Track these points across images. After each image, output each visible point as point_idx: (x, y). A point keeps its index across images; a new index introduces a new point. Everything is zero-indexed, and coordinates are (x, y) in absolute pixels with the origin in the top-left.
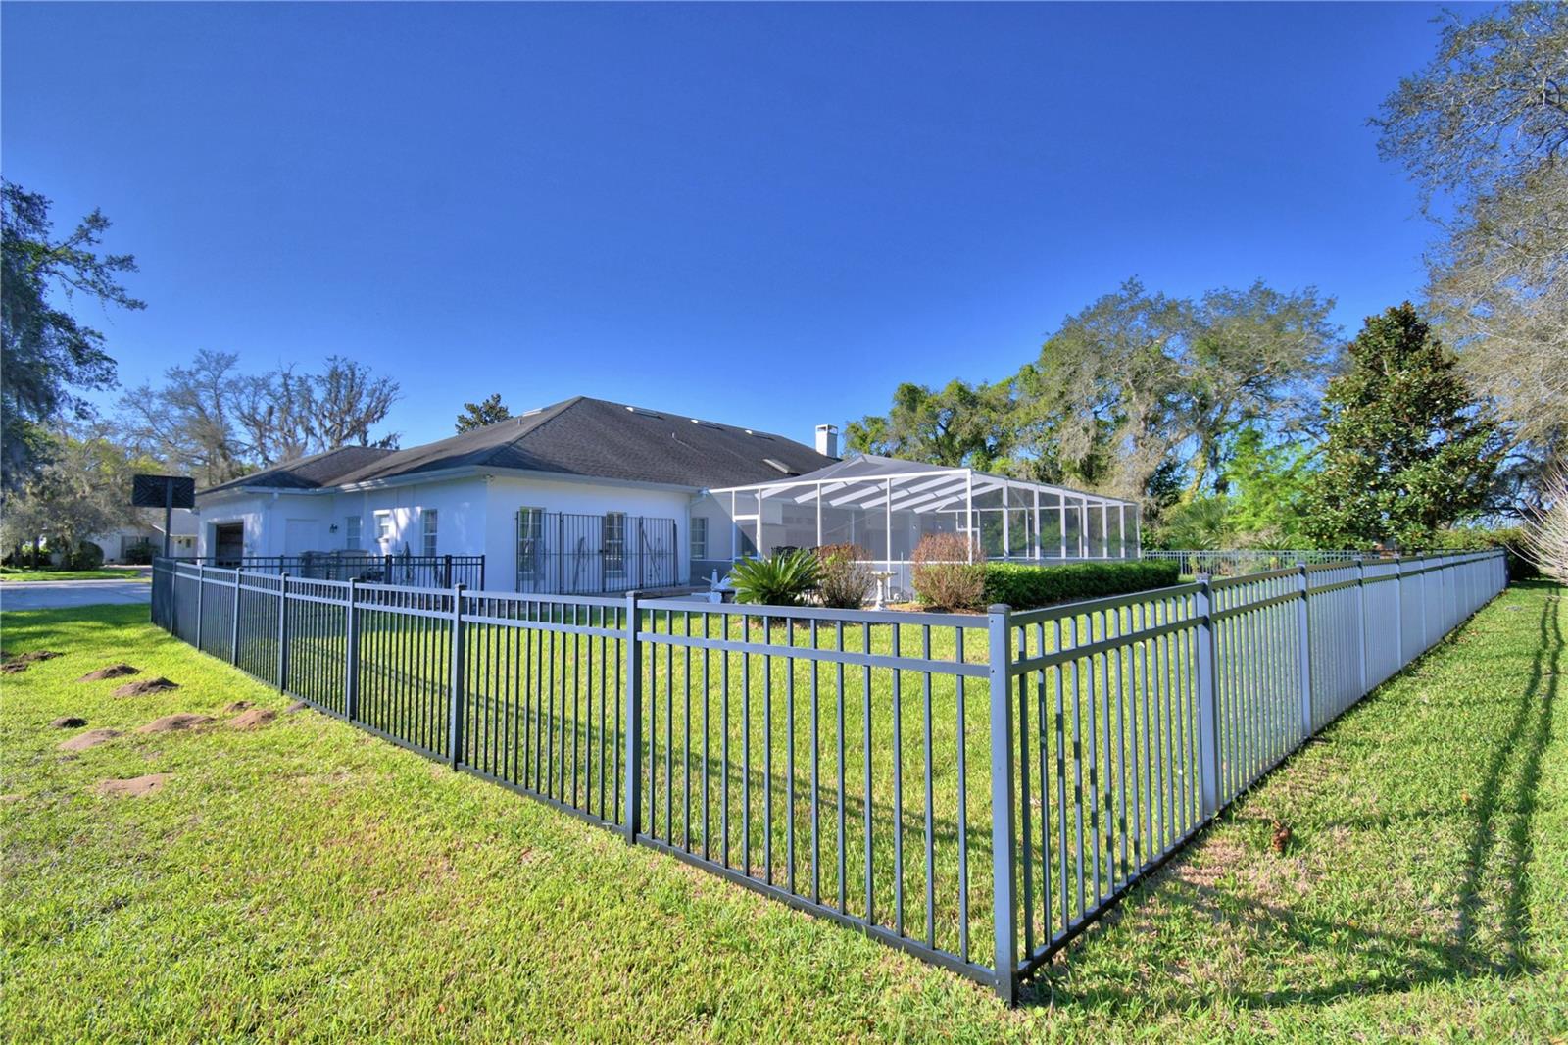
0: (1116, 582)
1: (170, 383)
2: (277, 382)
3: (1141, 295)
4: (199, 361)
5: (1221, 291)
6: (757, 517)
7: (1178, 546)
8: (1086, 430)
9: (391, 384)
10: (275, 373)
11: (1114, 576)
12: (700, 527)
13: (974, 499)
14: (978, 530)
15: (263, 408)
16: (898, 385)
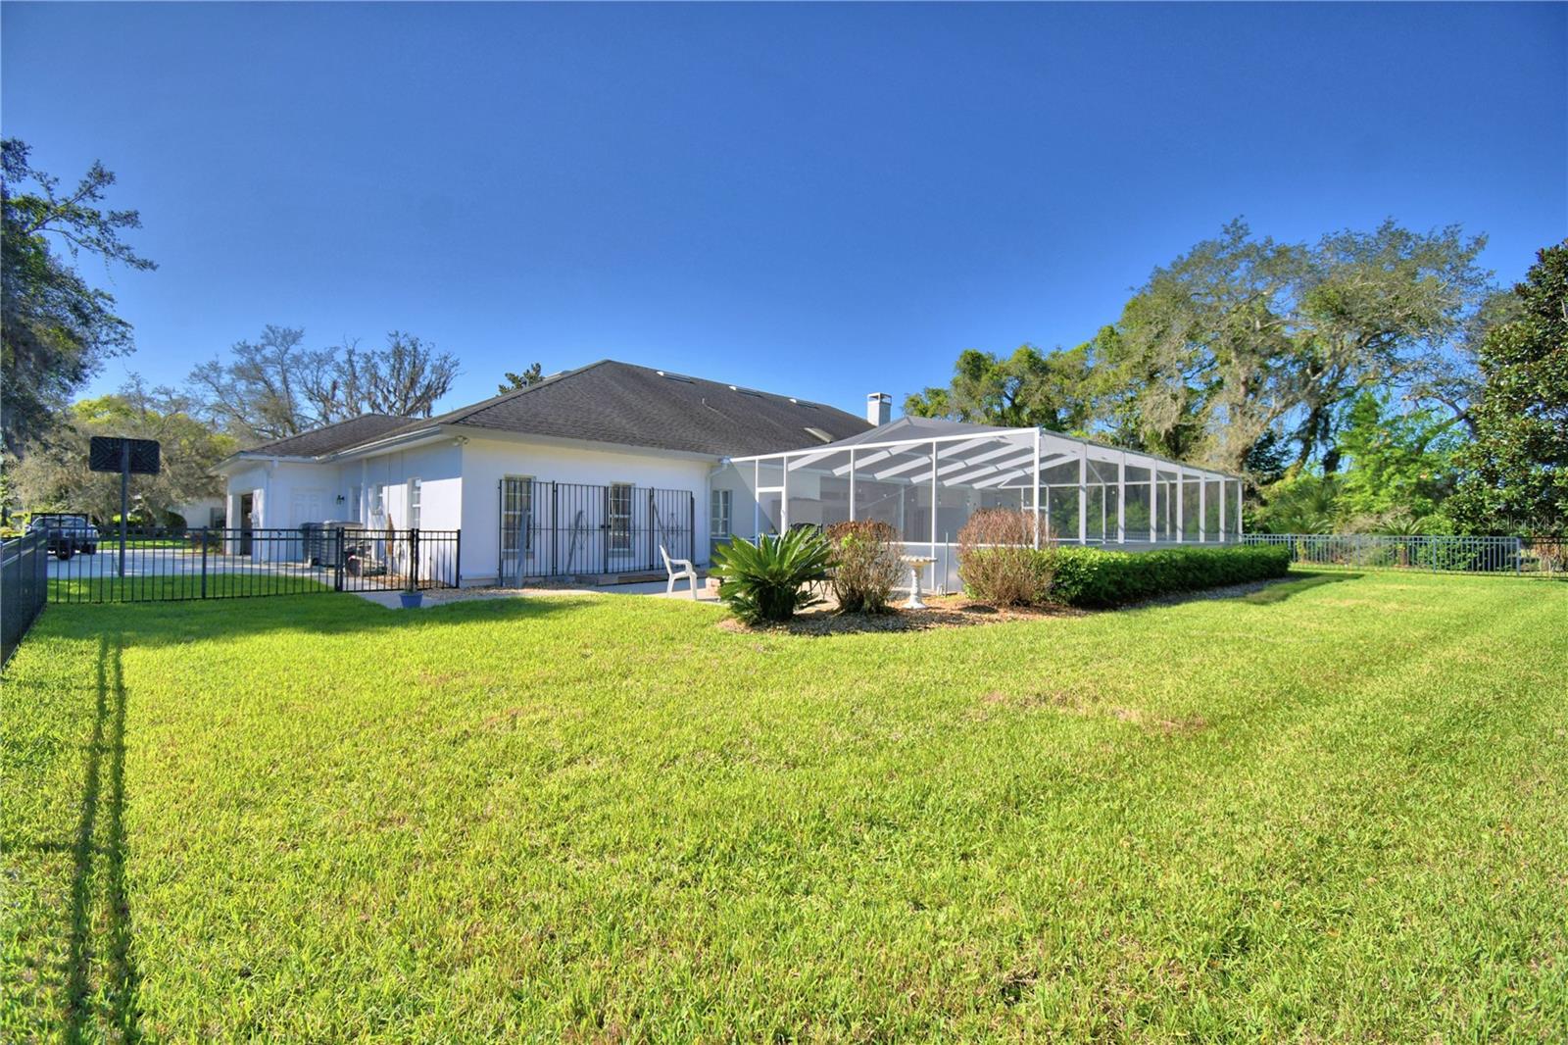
0: (1220, 570)
1: (237, 358)
2: (341, 357)
3: (1246, 240)
4: (266, 337)
5: (1342, 234)
6: (783, 489)
7: (1283, 529)
8: (1175, 398)
9: (451, 360)
10: (337, 349)
11: (1218, 564)
12: (722, 500)
13: (1042, 473)
14: (1046, 508)
15: (327, 384)
16: (960, 352)
